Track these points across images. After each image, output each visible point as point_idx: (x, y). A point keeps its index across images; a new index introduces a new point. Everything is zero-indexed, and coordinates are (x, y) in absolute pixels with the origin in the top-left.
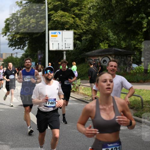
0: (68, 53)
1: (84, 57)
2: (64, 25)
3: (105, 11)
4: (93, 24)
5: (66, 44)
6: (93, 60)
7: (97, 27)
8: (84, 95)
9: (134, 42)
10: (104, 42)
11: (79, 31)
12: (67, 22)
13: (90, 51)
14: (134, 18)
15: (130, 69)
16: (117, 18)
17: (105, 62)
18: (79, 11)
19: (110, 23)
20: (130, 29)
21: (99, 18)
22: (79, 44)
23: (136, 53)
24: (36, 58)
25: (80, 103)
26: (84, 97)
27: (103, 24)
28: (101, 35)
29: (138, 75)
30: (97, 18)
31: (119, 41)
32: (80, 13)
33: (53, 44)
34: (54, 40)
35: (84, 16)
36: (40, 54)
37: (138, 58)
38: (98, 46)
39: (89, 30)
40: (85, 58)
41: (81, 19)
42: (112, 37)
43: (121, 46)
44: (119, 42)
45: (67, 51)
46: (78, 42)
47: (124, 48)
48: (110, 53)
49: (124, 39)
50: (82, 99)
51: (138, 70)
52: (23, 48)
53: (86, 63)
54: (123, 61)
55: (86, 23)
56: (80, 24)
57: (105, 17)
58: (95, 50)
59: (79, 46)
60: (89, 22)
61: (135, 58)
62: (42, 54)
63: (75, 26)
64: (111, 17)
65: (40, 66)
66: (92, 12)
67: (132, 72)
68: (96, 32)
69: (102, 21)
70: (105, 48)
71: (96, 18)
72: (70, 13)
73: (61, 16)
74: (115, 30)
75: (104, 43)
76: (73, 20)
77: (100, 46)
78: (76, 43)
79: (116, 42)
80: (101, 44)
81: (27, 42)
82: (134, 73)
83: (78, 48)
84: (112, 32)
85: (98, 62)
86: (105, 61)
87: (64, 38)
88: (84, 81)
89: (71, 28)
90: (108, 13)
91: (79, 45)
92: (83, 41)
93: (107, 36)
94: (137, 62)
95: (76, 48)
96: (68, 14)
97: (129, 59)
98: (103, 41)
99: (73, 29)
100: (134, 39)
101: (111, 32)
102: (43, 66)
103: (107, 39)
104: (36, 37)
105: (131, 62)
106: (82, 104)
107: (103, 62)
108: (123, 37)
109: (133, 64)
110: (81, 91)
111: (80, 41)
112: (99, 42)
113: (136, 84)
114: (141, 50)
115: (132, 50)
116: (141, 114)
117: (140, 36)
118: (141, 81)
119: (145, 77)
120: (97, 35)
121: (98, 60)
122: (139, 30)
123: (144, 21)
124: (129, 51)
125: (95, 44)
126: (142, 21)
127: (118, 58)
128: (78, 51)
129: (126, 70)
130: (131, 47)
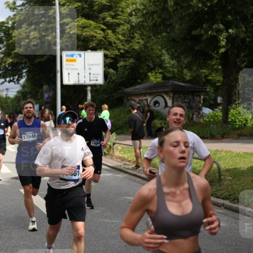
0: (95, 88)
1: (122, 96)
2: (88, 42)
3: (156, 19)
4: (136, 40)
5: (91, 75)
6: (137, 100)
7: (143, 45)
8: (123, 159)
9: (205, 71)
10: (155, 71)
11: (113, 51)
12: (93, 36)
13: (131, 85)
14: (205, 32)
15: (199, 116)
16: (177, 31)
17: (157, 105)
18: (112, 19)
19: (164, 38)
20: (199, 48)
21: (146, 30)
22: (113, 74)
23: (208, 90)
24: (40, 98)
25: (115, 174)
26: (122, 164)
27: (152, 40)
28: (149, 58)
29: (212, 125)
30: (143, 30)
31: (180, 69)
32: (115, 22)
33: (69, 74)
34: (71, 67)
35: (122, 27)
36: (46, 91)
37: (212, 98)
38: (145, 77)
39: (129, 50)
40: (124, 97)
41: (116, 32)
42: (168, 63)
43: (183, 77)
44: (180, 71)
45: (93, 86)
46: (111, 71)
47: (188, 82)
48: (166, 90)
49: (189, 67)
50: (119, 167)
51: (212, 117)
52: (18, 80)
53: (125, 106)
54: (187, 102)
55: (125, 39)
56: (115, 40)
57: (155, 29)
58: (139, 84)
59: (113, 78)
60: (129, 37)
61: (207, 97)
62: (50, 91)
63: (107, 43)
64: (167, 28)
65: (47, 111)
66: (134, 20)
67: (202, 121)
68: (141, 55)
69: (152, 35)
70: (157, 82)
71: (141, 31)
72: (97, 22)
73: (82, 26)
74: (173, 50)
75: (156, 73)
76: (103, 34)
77: (149, 77)
78: (109, 73)
79: (176, 70)
80: (150, 74)
81: (25, 71)
82: (205, 123)
83: (111, 81)
84: (168, 54)
85: (146, 103)
86: (156, 103)
87: (88, 64)
88: (121, 136)
89: (99, 47)
90: (160, 22)
91: (114, 76)
92: (120, 68)
93: (161, 60)
94: (210, 104)
95: (108, 81)
96: (95, 23)
97: (197, 99)
98: (154, 69)
99: (103, 49)
100: (205, 66)
101: (166, 53)
102: (52, 112)
103: (161, 66)
104: (39, 62)
105: (201, 105)
106: (120, 176)
107: (155, 105)
108: (187, 62)
109: (203, 108)
110: (117, 153)
111: (116, 68)
112: (147, 72)
113: (208, 140)
114: (218, 84)
115: (202, 84)
116: (218, 191)
117: (215, 60)
118: (218, 136)
119: (223, 130)
120: (143, 59)
121: (145, 102)
122: (213, 51)
123: (221, 36)
124: (198, 86)
125: (140, 74)
126: (219, 35)
127: (178, 98)
128: (112, 85)
129: (192, 118)
130: (201, 79)
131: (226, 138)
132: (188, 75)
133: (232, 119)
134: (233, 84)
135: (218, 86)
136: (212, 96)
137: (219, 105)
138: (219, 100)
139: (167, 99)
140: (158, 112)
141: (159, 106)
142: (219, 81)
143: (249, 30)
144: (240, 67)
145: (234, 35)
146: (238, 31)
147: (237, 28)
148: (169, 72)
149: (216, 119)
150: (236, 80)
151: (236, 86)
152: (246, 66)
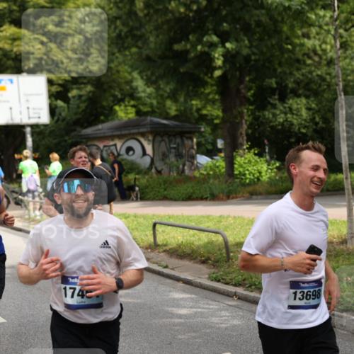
0: (38, 130)
2: (21, 61)
3: (121, 27)
5: (31, 110)
10: (124, 103)
11: (60, 76)
13: (90, 124)
14: (192, 46)
15: (193, 168)
16: (152, 46)
17: (131, 153)
19: (134, 56)
20: (185, 70)
22: (62, 108)
23: (203, 130)
27: (117, 58)
28: (115, 85)
29: (211, 181)
31: (160, 101)
37: (210, 140)
38: (110, 113)
42: (143, 91)
43: (166, 112)
44: (161, 103)
45: (34, 127)
46: (60, 103)
47: (175, 118)
48: (142, 130)
49: (173, 96)
51: (211, 169)
54: (175, 148)
57: (121, 42)
58: (103, 122)
61: (202, 140)
64: (137, 41)
67: (197, 174)
68: (103, 80)
69: (116, 50)
70: (129, 118)
73: (12, 37)
74: (149, 73)
75: (126, 106)
77: (116, 112)
78: (56, 107)
79: (155, 102)
80: (117, 108)
82: (202, 177)
83: (61, 117)
84: (142, 78)
86: (129, 149)
87: (25, 94)
90: (127, 32)
91: (64, 110)
92: (72, 100)
93: (132, 88)
94: (207, 149)
95: (56, 118)
97: (188, 142)
98: (122, 100)
100: (196, 95)
101: (139, 77)
103: (132, 96)
105: (194, 152)
107: (127, 153)
108: (171, 89)
109: (198, 156)
111: (66, 100)
112: (112, 104)
113: (209, 202)
114: (217, 121)
115: (194, 121)
116: (227, 274)
117: (209, 87)
118: (221, 195)
119: (229, 187)
120: (105, 87)
121: (113, 148)
122: (206, 74)
123: (215, 53)
124: (188, 125)
125: (103, 107)
126: (212, 51)
127: (160, 142)
128: (62, 125)
129: (183, 171)
130: (192, 114)
131: (233, 198)
133: (240, 172)
134: (237, 121)
135: (217, 124)
136: (210, 138)
137: (220, 151)
138: (220, 144)
139: (145, 143)
140: (132, 163)
141: (134, 153)
142: (217, 117)
143: (254, 44)
144: (245, 97)
145: (234, 52)
146: (239, 45)
147: (237, 40)
148: (145, 104)
149: (217, 171)
150: (241, 114)
151: (242, 124)
152: (254, 95)
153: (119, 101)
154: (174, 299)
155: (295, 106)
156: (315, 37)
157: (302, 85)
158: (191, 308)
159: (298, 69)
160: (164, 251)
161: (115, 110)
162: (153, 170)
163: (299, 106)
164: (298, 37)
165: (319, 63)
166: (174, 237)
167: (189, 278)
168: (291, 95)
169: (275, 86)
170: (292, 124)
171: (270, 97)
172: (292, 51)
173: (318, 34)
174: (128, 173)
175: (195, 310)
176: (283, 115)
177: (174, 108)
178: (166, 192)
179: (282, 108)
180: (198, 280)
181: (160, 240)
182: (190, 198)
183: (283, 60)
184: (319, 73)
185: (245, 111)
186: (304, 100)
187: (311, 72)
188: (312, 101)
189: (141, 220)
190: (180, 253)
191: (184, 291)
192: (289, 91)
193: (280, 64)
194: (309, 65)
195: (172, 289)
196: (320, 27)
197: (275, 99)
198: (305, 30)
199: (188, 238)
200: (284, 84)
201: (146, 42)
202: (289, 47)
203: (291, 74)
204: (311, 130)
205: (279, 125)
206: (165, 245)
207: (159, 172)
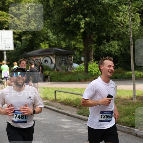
0: (9, 53)
2: (3, 25)
5: (6, 44)
9: (73, 42)
10: (44, 42)
12: (6, 21)
13: (30, 50)
14: (72, 19)
15: (71, 69)
16: (56, 19)
17: (46, 62)
19: (48, 23)
20: (69, 29)
23: (76, 53)
28: (41, 35)
29: (79, 74)
37: (79, 58)
38: (38, 46)
42: (52, 37)
43: (61, 46)
44: (59, 42)
45: (7, 51)
46: (18, 42)
47: (65, 48)
48: (51, 53)
49: (64, 40)
51: (79, 69)
54: (64, 61)
58: (35, 50)
61: (75, 57)
64: (50, 17)
67: (73, 71)
68: (35, 33)
70: (46, 48)
74: (54, 30)
75: (45, 43)
77: (41, 46)
78: (16, 43)
79: (56, 42)
80: (41, 44)
82: (75, 72)
83: (18, 48)
84: (51, 32)
86: (46, 61)
87: (4, 38)
90: (46, 13)
91: (20, 45)
92: (23, 40)
93: (47, 36)
94: (77, 61)
95: (16, 48)
96: (6, 13)
97: (70, 58)
98: (43, 41)
100: (74, 39)
101: (50, 32)
103: (47, 39)
105: (72, 62)
108: (63, 37)
109: (74, 64)
111: (21, 41)
112: (39, 43)
113: (77, 83)
114: (81, 50)
115: (72, 50)
116: (84, 111)
117: (79, 36)
118: (83, 80)
119: (86, 76)
120: (37, 35)
121: (39, 60)
122: (77, 31)
123: (81, 22)
124: (70, 51)
125: (36, 44)
126: (80, 21)
127: (59, 58)
128: (19, 51)
129: (68, 70)
130: (71, 47)
131: (87, 81)
132: (64, 45)
133: (90, 70)
134: (90, 50)
135: (81, 51)
136: (79, 57)
137: (82, 62)
138: (83, 59)
139: (52, 58)
140: (47, 66)
141: (48, 62)
142: (82, 48)
143: (97, 19)
144: (93, 40)
145: (89, 22)
146: (91, 19)
147: (90, 17)
148: (52, 43)
149: (81, 70)
150: (91, 47)
151: (92, 51)
152: (97, 39)
153: (42, 41)
154: (63, 122)
155: (113, 44)
156: (121, 17)
157: (116, 35)
158: (70, 125)
159: (115, 29)
160: (59, 102)
161: (40, 45)
162: (55, 69)
163: (115, 44)
164: (115, 16)
165: (123, 27)
166: (63, 97)
167: (69, 113)
168: (112, 40)
169: (105, 36)
170: (112, 51)
171: (103, 40)
172: (112, 22)
173: (122, 15)
174: (45, 70)
175: (71, 126)
176: (108, 48)
177: (64, 44)
178: (60, 79)
179: (108, 45)
180: (73, 114)
181: (58, 98)
182: (70, 81)
183: (109, 25)
184: (123, 31)
185: (93, 46)
186: (117, 42)
187: (120, 31)
188: (120, 42)
189: (50, 90)
190: (66, 103)
191: (67, 119)
192: (110, 38)
193: (107, 27)
194: (119, 28)
195: (62, 118)
196: (124, 12)
197: (105, 41)
198: (117, 14)
199: (69, 97)
200: (109, 35)
201: (53, 17)
202: (111, 20)
203: (112, 31)
204: (119, 54)
205: (106, 52)
206: (60, 100)
207: (58, 70)
